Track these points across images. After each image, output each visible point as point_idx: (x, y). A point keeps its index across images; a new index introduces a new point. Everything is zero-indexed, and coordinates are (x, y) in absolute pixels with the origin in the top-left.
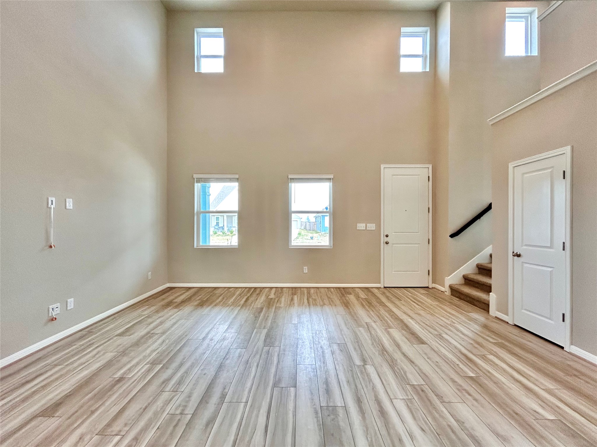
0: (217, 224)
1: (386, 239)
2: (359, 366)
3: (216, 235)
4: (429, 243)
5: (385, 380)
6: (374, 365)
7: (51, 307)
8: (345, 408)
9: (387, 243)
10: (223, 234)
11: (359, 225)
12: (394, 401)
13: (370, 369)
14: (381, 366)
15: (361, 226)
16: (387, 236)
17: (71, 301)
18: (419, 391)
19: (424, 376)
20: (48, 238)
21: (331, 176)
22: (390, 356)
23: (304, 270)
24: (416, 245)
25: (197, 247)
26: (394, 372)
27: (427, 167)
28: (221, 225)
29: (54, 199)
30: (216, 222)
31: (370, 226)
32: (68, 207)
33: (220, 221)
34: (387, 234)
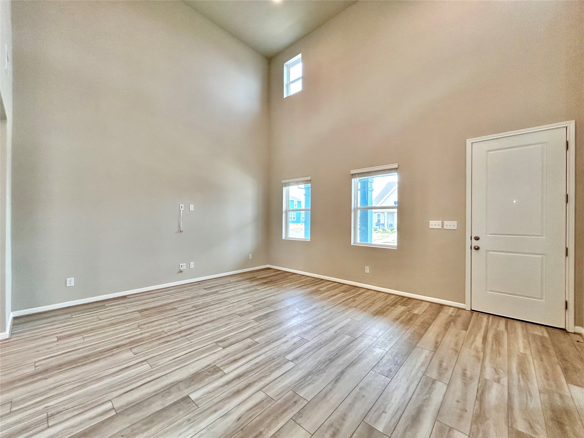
0: (379, 221)
1: (475, 243)
3: (376, 231)
4: (567, 255)
7: (181, 265)
9: (477, 249)
10: (383, 231)
11: (431, 222)
13: (290, 365)
15: (434, 224)
16: (477, 239)
17: (192, 263)
20: (179, 227)
21: (396, 166)
23: (366, 270)
24: (539, 256)
25: (286, 238)
27: (564, 127)
28: (382, 222)
29: (183, 206)
30: (377, 218)
31: (449, 225)
32: (191, 209)
33: (381, 219)
34: (477, 236)
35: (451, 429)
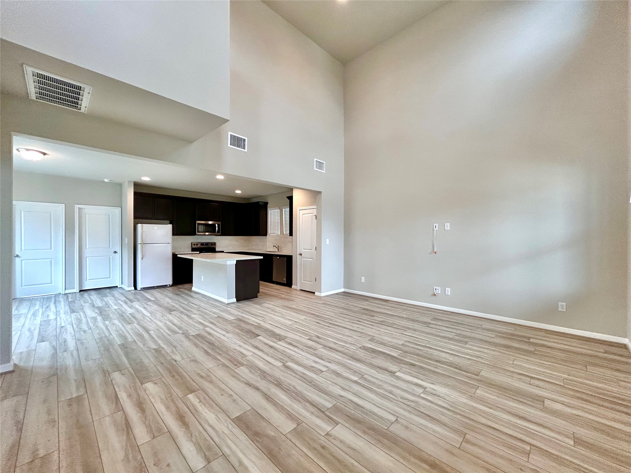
2: (287, 362)
5: (263, 362)
6: (278, 367)
7: (435, 287)
8: (275, 342)
12: (252, 354)
13: (279, 364)
14: (271, 369)
17: (448, 289)
18: (238, 364)
19: (235, 376)
20: (433, 248)
22: (270, 381)
26: (259, 369)
29: (437, 225)
32: (446, 229)
35: (154, 437)
